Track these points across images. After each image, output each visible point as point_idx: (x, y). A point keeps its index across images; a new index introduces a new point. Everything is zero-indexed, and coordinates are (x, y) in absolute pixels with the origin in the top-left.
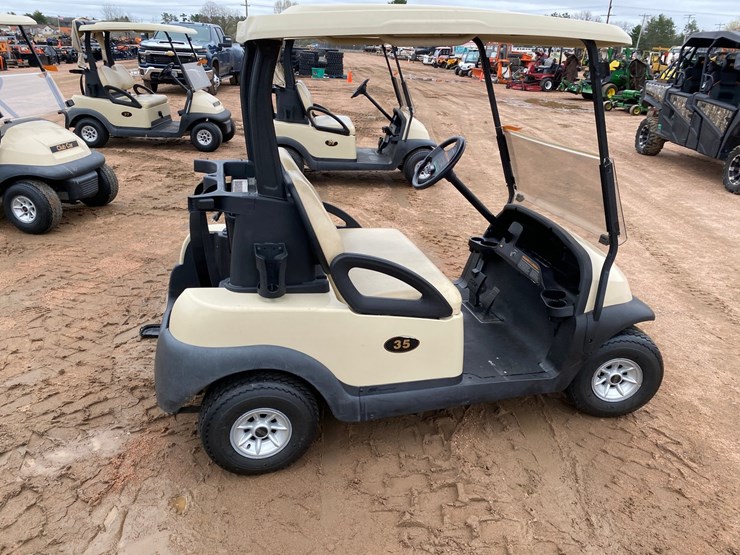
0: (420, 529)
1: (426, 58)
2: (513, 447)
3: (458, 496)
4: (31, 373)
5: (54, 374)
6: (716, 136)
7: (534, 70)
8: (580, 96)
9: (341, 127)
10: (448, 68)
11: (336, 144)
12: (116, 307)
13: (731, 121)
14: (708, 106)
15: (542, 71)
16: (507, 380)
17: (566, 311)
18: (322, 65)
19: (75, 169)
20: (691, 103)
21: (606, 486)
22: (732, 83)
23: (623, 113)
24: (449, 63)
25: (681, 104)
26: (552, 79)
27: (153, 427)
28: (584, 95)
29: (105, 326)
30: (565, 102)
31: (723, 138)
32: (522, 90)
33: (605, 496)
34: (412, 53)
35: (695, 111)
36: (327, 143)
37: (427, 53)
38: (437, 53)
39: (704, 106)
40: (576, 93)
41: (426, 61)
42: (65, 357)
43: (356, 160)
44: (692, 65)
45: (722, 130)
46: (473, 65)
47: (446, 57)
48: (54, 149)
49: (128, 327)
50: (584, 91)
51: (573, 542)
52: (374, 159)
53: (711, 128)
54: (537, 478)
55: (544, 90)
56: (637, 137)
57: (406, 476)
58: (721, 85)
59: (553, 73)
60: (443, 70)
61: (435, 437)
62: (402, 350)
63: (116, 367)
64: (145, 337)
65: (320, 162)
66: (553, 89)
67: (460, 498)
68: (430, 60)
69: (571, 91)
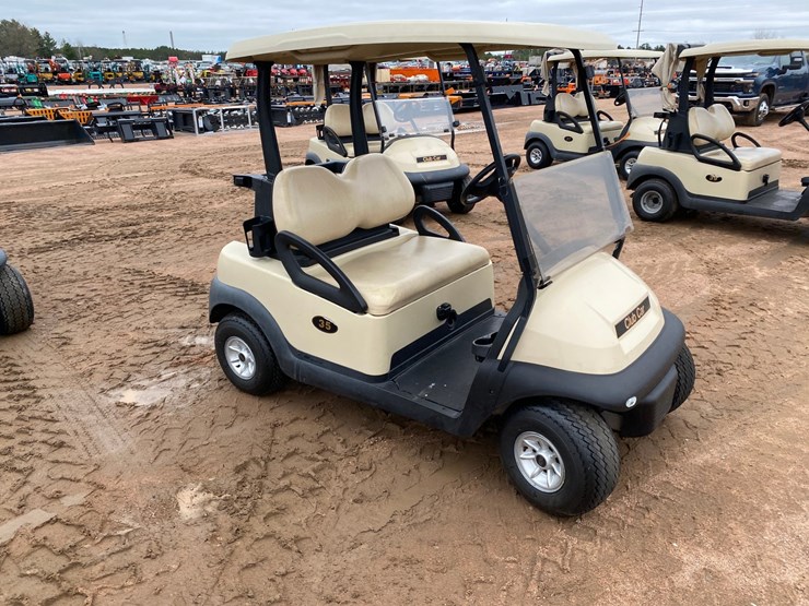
19: (429, 178)
48: (420, 160)
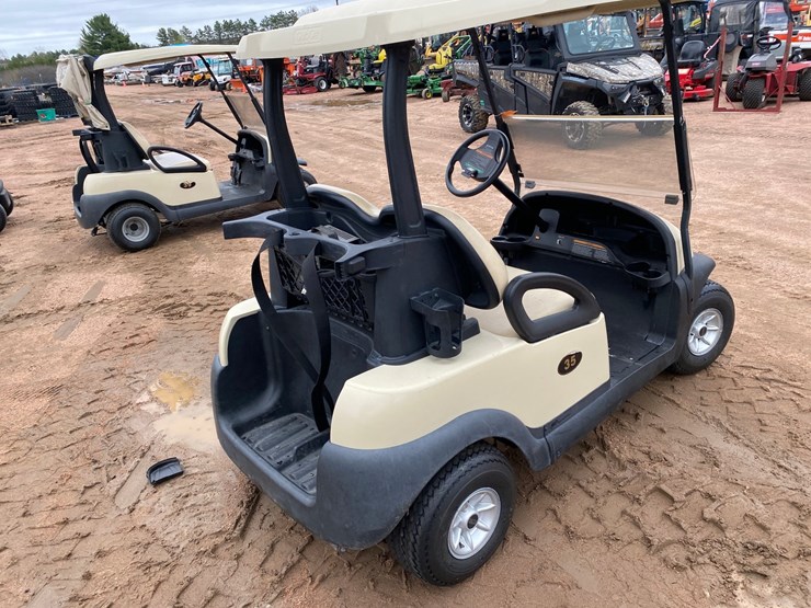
0: (672, 547)
1: (165, 78)
2: (662, 431)
3: (672, 499)
4: (38, 598)
5: (78, 585)
6: (545, 101)
7: (304, 71)
8: (361, 90)
9: (195, 163)
10: (196, 85)
11: (193, 184)
12: (72, 464)
13: (554, 84)
14: (527, 74)
15: (312, 71)
16: (641, 365)
17: (665, 278)
18: (46, 106)
20: (510, 76)
21: (761, 430)
22: (537, 50)
23: (415, 99)
24: (195, 79)
25: (498, 76)
26: (325, 78)
27: (290, 584)
28: (366, 88)
29: (83, 493)
30: (352, 99)
31: (552, 101)
32: (298, 94)
33: (771, 440)
34: (144, 75)
35: (516, 81)
36: (182, 185)
37: (165, 72)
38: (177, 70)
39: (523, 75)
40: (357, 88)
41: (166, 81)
42: (70, 555)
43: (221, 199)
44: (494, 38)
45: (549, 93)
46: (229, 77)
47: (189, 73)
49: (118, 480)
50: (366, 84)
51: (794, 492)
52: (234, 194)
53: (537, 94)
54: (708, 450)
55: (320, 90)
56: (460, 117)
57: (605, 502)
58: (530, 53)
59: (323, 71)
60: (192, 88)
61: (592, 452)
62: (572, 368)
63: (157, 535)
64: (157, 484)
65: (180, 211)
66: (328, 88)
67: (676, 499)
68: (171, 79)
69: (352, 87)
